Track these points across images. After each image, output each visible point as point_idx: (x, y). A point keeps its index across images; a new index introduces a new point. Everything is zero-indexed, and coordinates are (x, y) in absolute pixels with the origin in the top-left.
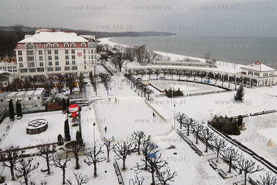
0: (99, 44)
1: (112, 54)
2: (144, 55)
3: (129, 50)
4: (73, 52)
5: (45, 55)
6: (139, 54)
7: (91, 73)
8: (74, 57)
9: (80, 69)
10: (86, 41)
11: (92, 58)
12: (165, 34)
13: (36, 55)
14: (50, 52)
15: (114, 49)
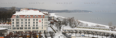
0: (50, 16)
1: (56, 21)
2: (73, 22)
3: (65, 20)
4: (37, 20)
5: (24, 21)
6: (70, 22)
7: (45, 31)
8: (37, 23)
9: (40, 29)
10: (43, 14)
11: (46, 23)
12: (85, 11)
13: (20, 21)
14: (26, 20)
15: (57, 19)
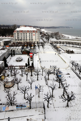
0: (41, 31)
1: (45, 35)
2: (58, 36)
3: (52, 34)
4: (32, 34)
5: (23, 35)
6: (56, 35)
7: (38, 42)
8: (32, 36)
9: (34, 40)
10: (37, 30)
11: (38, 36)
13: (20, 35)
14: (24, 34)
15: (47, 33)
